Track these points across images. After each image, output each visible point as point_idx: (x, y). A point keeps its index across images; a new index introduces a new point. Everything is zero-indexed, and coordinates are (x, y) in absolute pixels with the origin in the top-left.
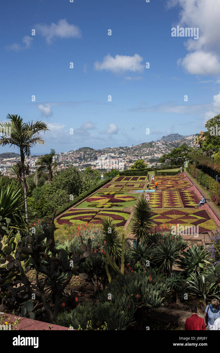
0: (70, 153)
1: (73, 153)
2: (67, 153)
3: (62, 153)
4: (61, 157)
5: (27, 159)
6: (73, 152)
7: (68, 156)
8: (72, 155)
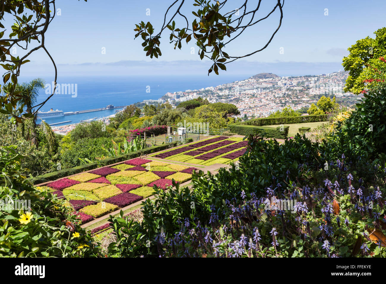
0: (333, 74)
1: (336, 75)
2: (330, 74)
3: (323, 75)
4: (322, 79)
5: (284, 80)
6: (336, 73)
7: (330, 78)
8: (335, 76)
